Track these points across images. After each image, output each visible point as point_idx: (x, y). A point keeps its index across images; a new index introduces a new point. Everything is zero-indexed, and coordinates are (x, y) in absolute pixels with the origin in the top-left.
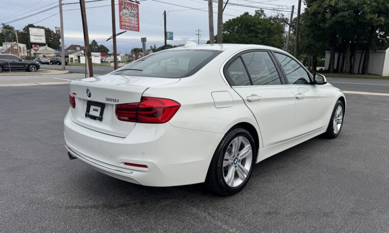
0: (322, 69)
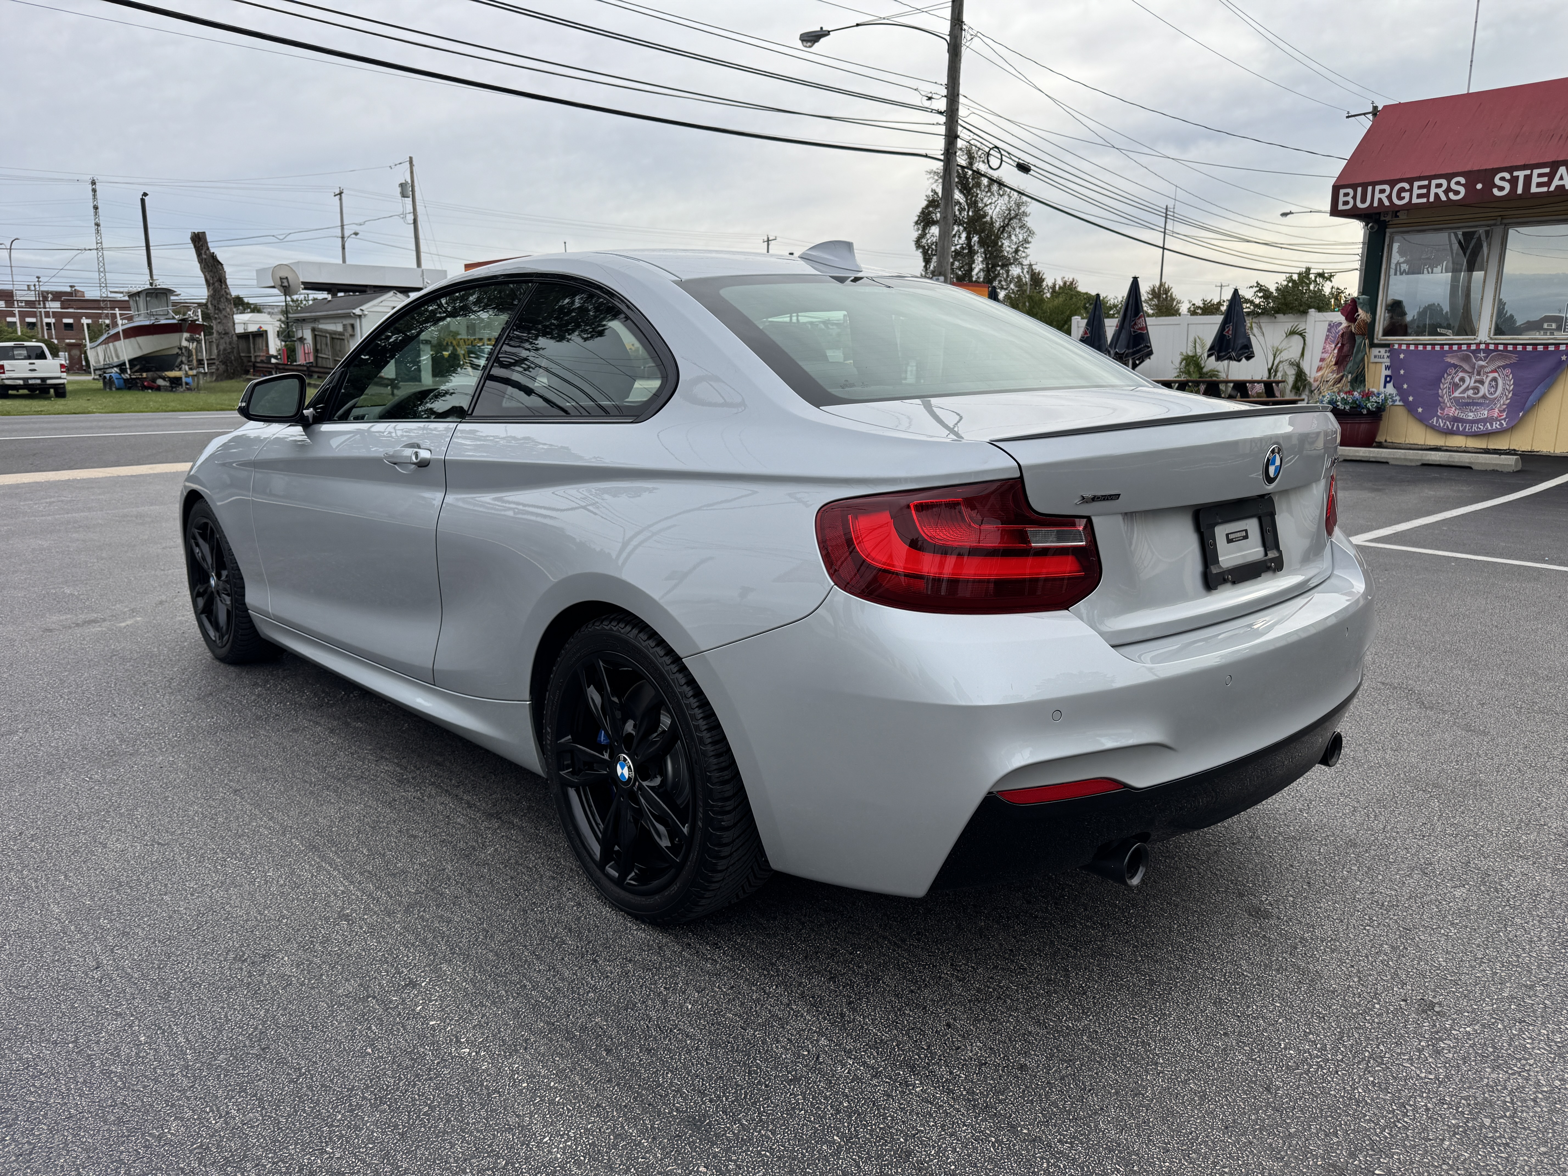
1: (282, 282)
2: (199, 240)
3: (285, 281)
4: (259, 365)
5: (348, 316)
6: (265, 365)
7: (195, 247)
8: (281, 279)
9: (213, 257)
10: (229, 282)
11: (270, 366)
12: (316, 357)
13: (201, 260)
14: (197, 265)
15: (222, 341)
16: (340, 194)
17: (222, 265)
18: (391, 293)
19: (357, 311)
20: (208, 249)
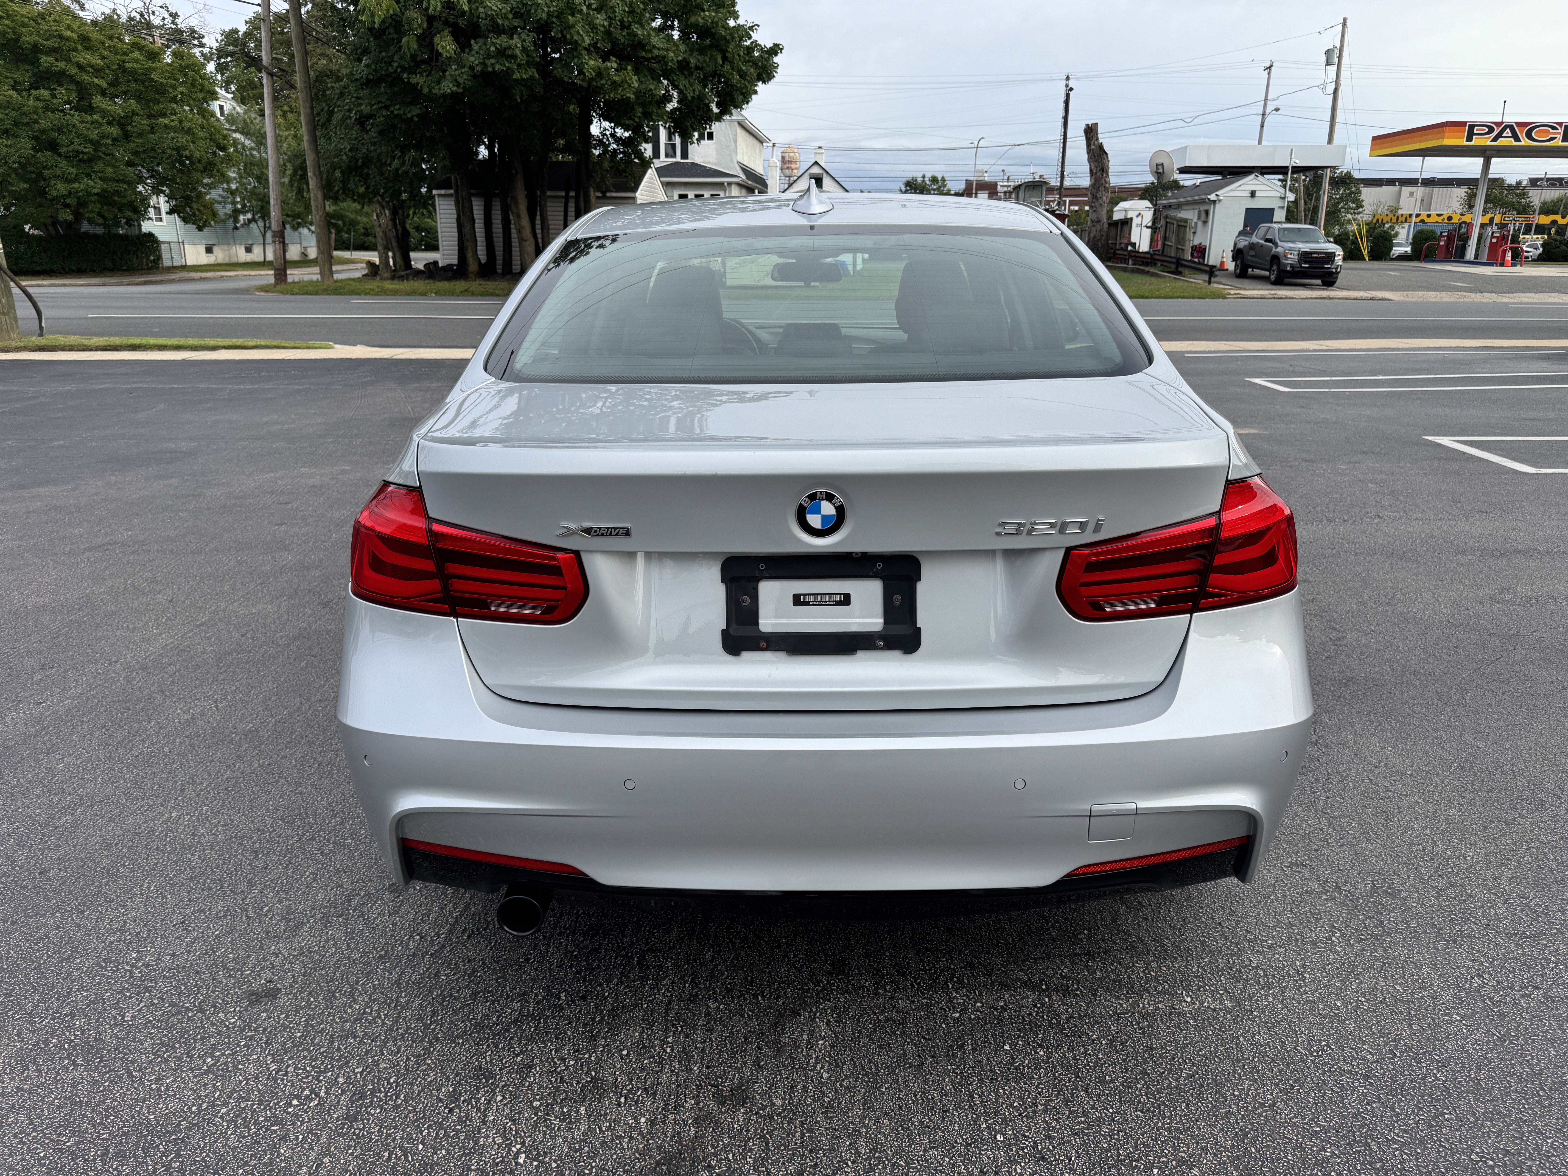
0: (435, 263)
1: (1157, 169)
2: (1091, 132)
3: (1160, 167)
4: (1118, 252)
5: (1204, 202)
6: (1122, 252)
7: (1086, 138)
8: (1157, 165)
9: (1101, 147)
10: (1111, 170)
11: (1126, 253)
12: (1164, 245)
13: (1089, 151)
14: (1085, 156)
15: (1094, 229)
16: (1270, 68)
17: (1107, 154)
18: (1253, 176)
19: (1212, 197)
20: (1097, 139)
